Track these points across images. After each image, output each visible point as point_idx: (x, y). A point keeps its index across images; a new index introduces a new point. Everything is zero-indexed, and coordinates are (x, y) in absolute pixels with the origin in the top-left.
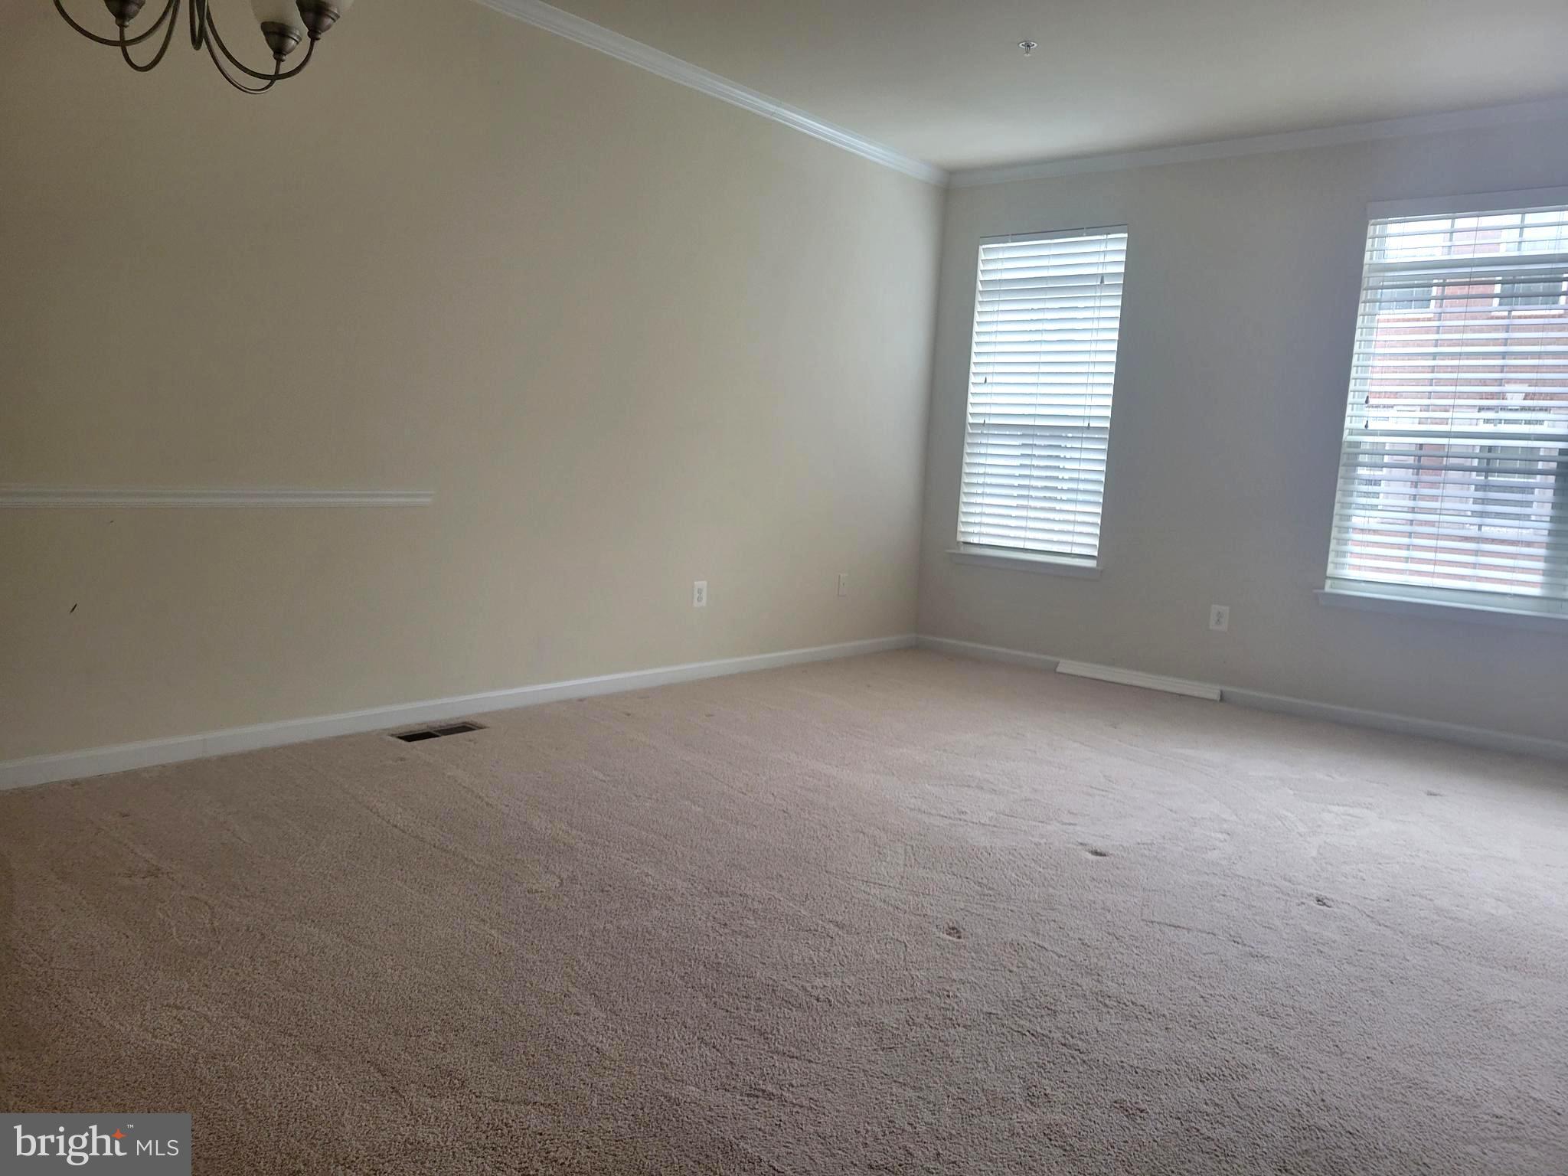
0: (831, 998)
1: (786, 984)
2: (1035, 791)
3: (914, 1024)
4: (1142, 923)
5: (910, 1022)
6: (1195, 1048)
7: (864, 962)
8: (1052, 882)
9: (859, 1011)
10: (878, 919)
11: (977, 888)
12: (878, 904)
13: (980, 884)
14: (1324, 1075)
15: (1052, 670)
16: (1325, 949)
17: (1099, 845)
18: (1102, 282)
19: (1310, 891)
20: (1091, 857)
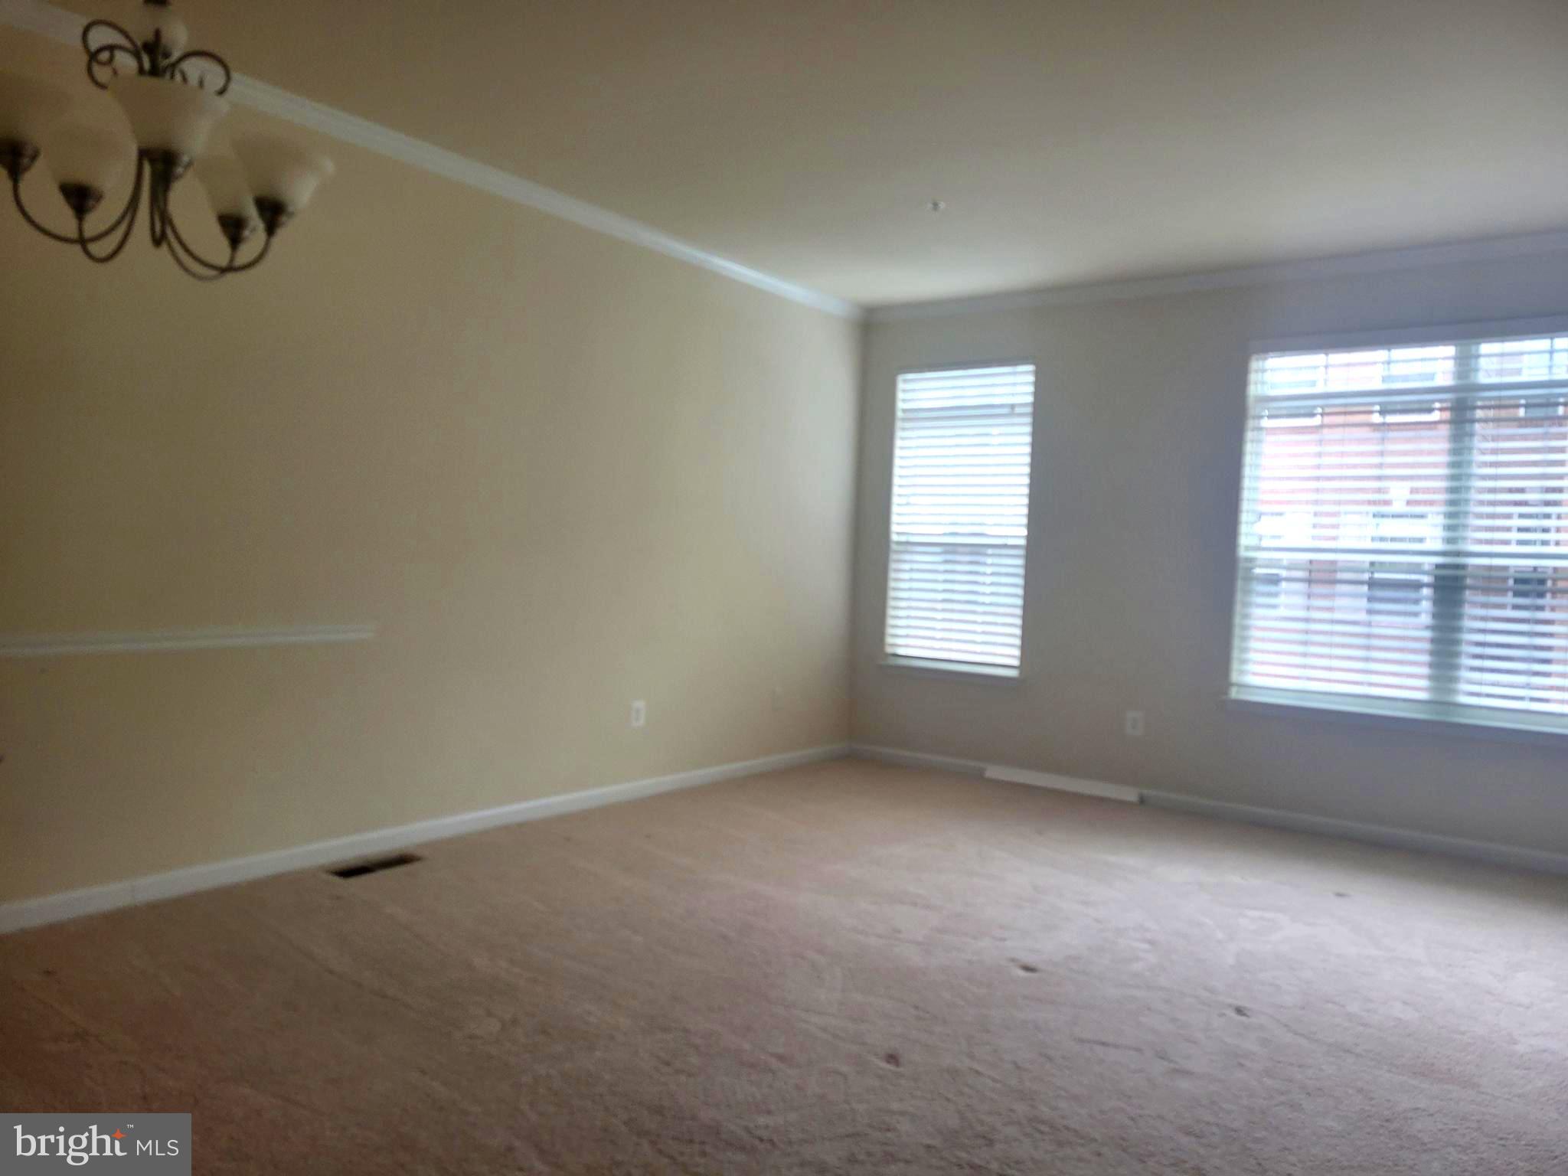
0: (774, 1138)
1: (729, 1125)
2: (967, 904)
3: (856, 1161)
4: (1073, 1043)
5: (852, 1159)
7: (805, 1097)
8: (985, 1002)
9: (801, 1150)
10: (818, 1050)
11: (913, 1011)
12: (818, 1033)
13: (916, 1008)
15: (979, 776)
16: (1245, 1062)
17: (1030, 960)
18: (1012, 411)
19: (1230, 1001)
20: (1022, 973)
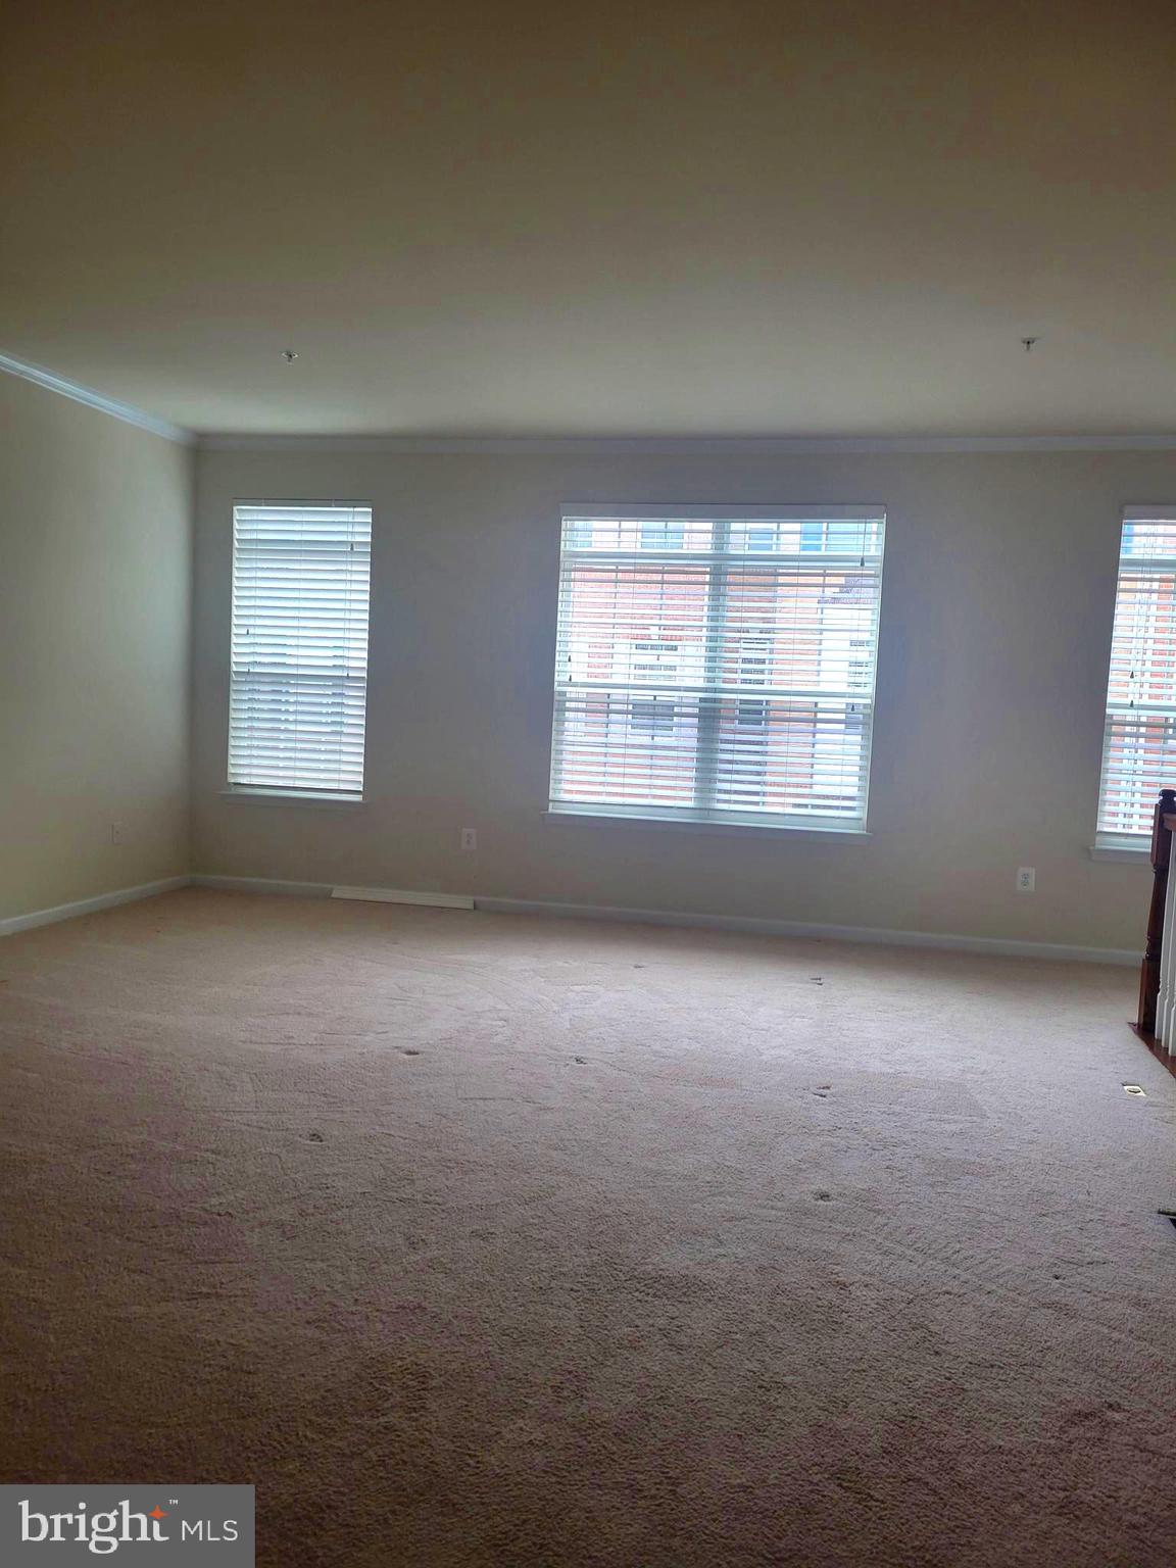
0: (230, 1211)
1: (186, 1209)
2: (345, 1009)
3: (307, 1215)
4: (459, 1102)
5: (302, 1214)
6: (517, 1182)
7: (248, 1177)
8: (382, 1083)
9: (257, 1215)
10: (248, 1141)
11: (323, 1099)
12: (244, 1128)
13: (325, 1095)
14: (603, 1181)
15: (327, 897)
16: (588, 1095)
17: (411, 1046)
18: (352, 549)
19: (570, 1054)
20: (406, 1057)
